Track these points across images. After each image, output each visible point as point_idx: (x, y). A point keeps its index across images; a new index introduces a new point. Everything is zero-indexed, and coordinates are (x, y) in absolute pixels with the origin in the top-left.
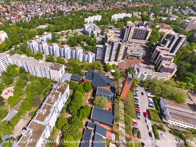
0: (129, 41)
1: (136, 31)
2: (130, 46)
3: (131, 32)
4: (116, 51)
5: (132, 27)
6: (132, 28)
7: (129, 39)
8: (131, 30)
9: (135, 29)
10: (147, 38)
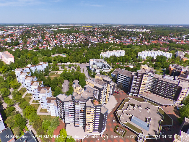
0: (141, 95)
1: (156, 81)
2: (133, 105)
3: (143, 82)
4: (83, 114)
5: (144, 75)
6: (144, 77)
7: (140, 91)
8: (143, 79)
9: (156, 78)
10: (180, 99)
